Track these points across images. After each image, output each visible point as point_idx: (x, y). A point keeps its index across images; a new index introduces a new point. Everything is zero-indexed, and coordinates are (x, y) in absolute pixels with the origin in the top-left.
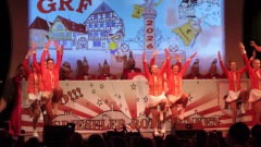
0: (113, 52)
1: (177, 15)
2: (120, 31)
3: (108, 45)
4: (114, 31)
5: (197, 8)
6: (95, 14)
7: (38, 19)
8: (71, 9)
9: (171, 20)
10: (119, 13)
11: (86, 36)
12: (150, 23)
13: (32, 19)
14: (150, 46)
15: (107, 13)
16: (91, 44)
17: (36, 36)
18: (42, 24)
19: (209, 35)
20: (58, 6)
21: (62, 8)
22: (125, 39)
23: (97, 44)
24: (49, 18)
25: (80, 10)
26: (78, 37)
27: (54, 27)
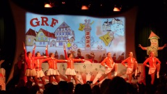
0: (69, 48)
1: (102, 30)
2: (73, 38)
3: (67, 45)
4: (70, 37)
5: (112, 26)
6: (60, 28)
7: (30, 30)
8: (47, 25)
9: (99, 32)
10: (72, 28)
11: (55, 40)
12: (88, 34)
13: (27, 30)
14: (88, 46)
15: (66, 28)
16: (57, 44)
17: (29, 39)
18: (32, 33)
19: (118, 41)
20: (41, 23)
21: (43, 24)
22: (75, 41)
23: (61, 44)
24: (36, 29)
25: (52, 26)
26: (51, 40)
27: (39, 35)
